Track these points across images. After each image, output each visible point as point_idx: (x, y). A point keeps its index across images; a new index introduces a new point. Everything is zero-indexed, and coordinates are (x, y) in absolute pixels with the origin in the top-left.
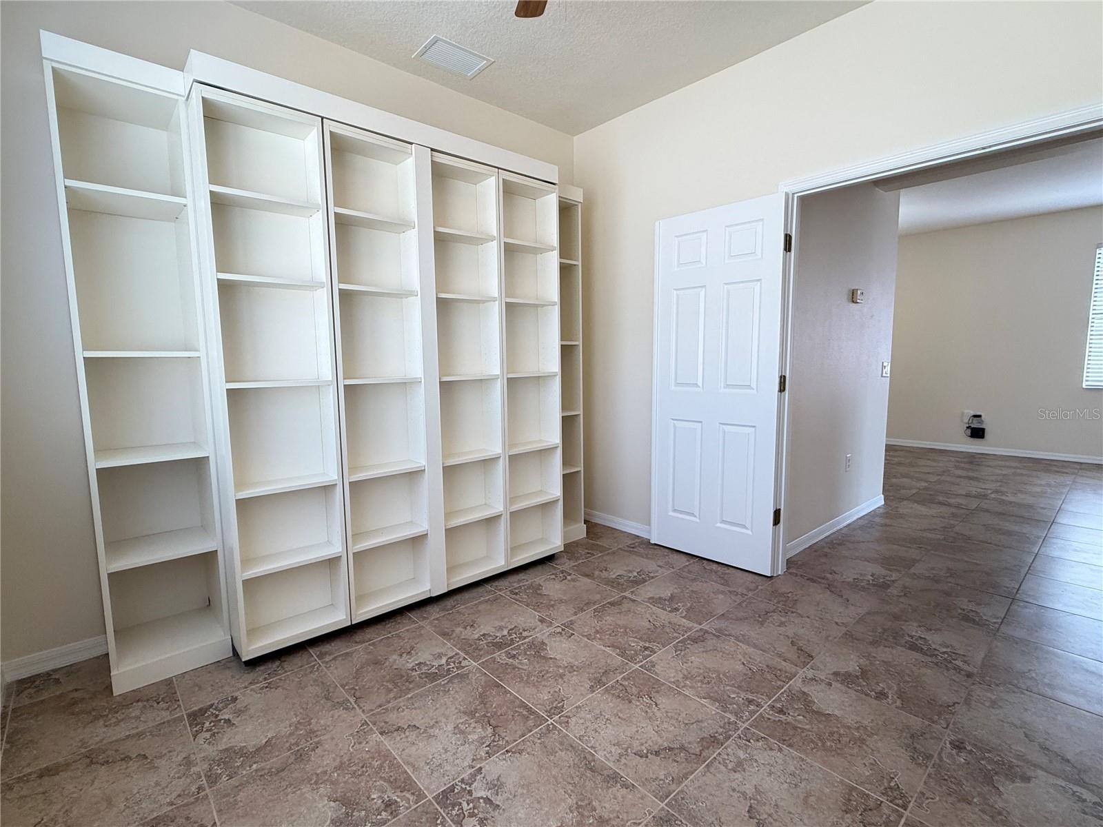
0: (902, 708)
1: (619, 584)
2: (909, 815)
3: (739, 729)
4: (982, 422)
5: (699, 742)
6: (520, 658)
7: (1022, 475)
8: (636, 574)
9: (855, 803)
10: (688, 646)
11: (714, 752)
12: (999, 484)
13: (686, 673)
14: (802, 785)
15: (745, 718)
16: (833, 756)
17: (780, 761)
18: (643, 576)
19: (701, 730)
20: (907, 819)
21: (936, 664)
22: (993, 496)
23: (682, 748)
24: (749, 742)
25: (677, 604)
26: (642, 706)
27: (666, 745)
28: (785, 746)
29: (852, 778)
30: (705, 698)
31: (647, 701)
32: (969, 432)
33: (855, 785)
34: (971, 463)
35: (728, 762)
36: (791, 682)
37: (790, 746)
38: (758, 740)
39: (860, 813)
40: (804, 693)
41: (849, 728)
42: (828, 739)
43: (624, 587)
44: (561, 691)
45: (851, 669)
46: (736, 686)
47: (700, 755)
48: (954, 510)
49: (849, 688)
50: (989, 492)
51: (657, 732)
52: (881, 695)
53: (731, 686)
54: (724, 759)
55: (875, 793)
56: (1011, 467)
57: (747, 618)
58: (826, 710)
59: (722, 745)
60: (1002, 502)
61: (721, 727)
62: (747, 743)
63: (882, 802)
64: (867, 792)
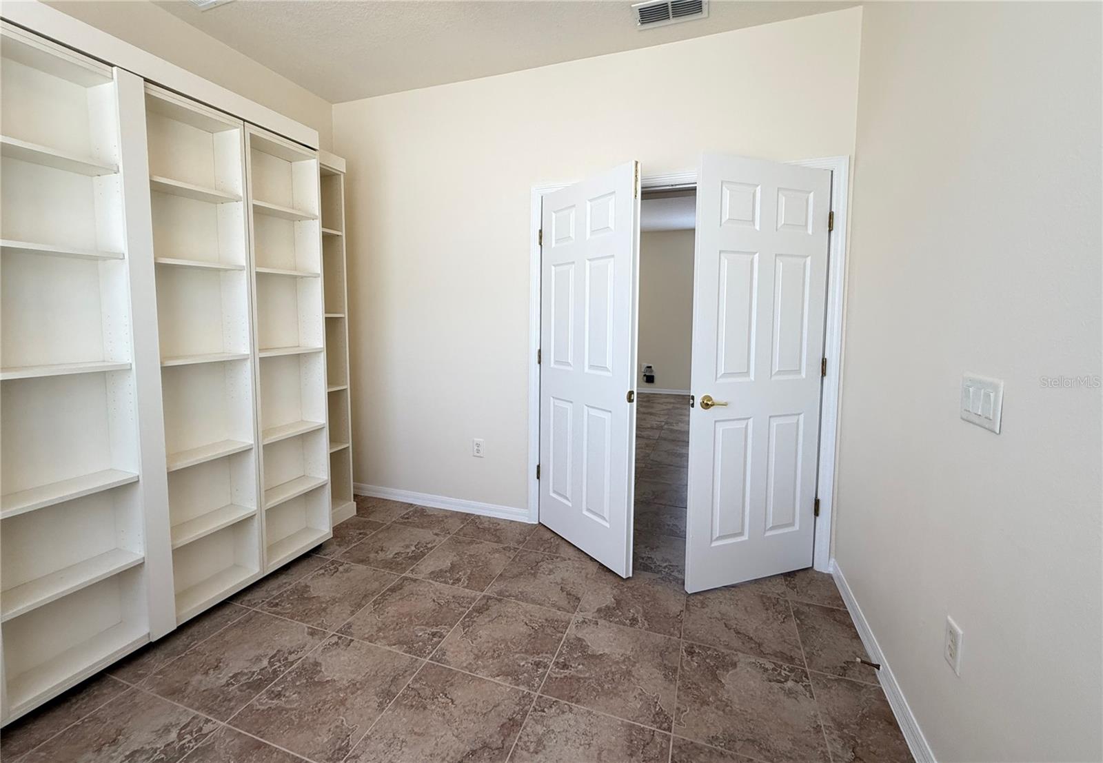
0: (649, 629)
1: (397, 564)
2: (674, 735)
3: (533, 700)
4: (652, 371)
5: (499, 732)
6: (287, 695)
7: (678, 408)
8: (413, 548)
9: (636, 742)
10: (475, 619)
11: (515, 738)
12: (667, 417)
13: (476, 652)
14: (594, 742)
15: (536, 685)
16: (612, 698)
17: (572, 723)
18: (422, 549)
19: (499, 715)
20: (674, 741)
21: (662, 579)
22: (666, 426)
23: (485, 746)
24: (544, 712)
25: (458, 573)
26: (438, 709)
27: (468, 749)
28: (573, 704)
29: (630, 716)
30: (498, 676)
31: (443, 701)
32: (645, 378)
33: (633, 723)
34: (649, 401)
35: (528, 744)
36: (568, 630)
37: (578, 702)
38: (551, 707)
39: (641, 751)
40: (579, 639)
41: (617, 663)
42: (605, 682)
43: (403, 566)
44: (345, 723)
45: (608, 603)
46: (523, 650)
47: (503, 748)
48: (646, 441)
49: (611, 622)
50: (663, 423)
51: (457, 737)
52: (634, 621)
53: (519, 653)
54: (525, 742)
55: (647, 724)
56: (671, 403)
57: (521, 574)
58: (598, 651)
59: (521, 726)
60: (672, 431)
61: (517, 705)
62: (543, 713)
63: (654, 731)
64: (642, 726)
